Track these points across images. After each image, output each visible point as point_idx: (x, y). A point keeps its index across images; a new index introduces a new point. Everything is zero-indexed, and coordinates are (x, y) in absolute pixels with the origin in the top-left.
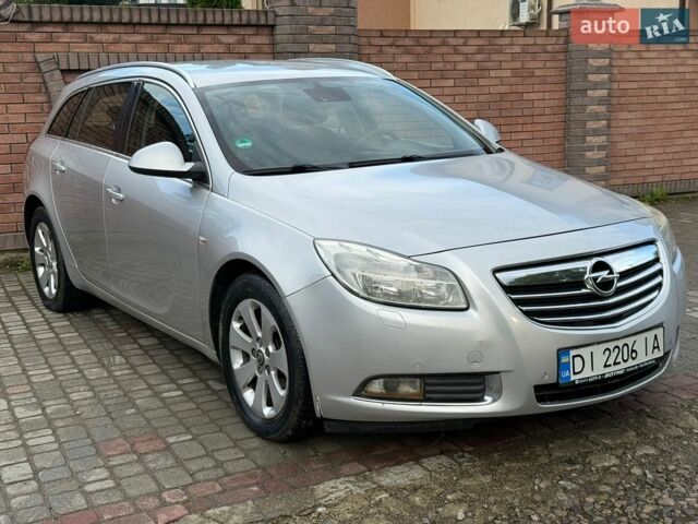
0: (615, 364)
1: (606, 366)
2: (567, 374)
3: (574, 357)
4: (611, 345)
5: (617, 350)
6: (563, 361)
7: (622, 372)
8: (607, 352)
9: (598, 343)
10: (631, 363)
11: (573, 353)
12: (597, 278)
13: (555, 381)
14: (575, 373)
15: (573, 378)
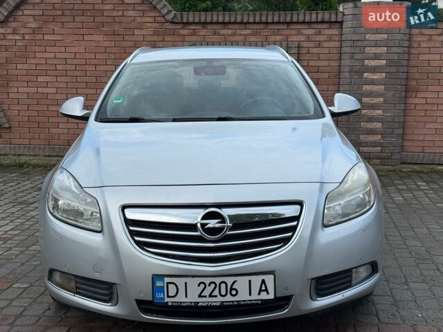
0: (211, 296)
1: (200, 296)
2: (162, 296)
3: (168, 283)
4: (207, 281)
5: (213, 286)
6: (158, 285)
7: (218, 304)
8: (202, 286)
9: (193, 276)
10: (229, 298)
11: (167, 280)
12: (207, 224)
13: (151, 299)
14: (168, 296)
15: (167, 300)
